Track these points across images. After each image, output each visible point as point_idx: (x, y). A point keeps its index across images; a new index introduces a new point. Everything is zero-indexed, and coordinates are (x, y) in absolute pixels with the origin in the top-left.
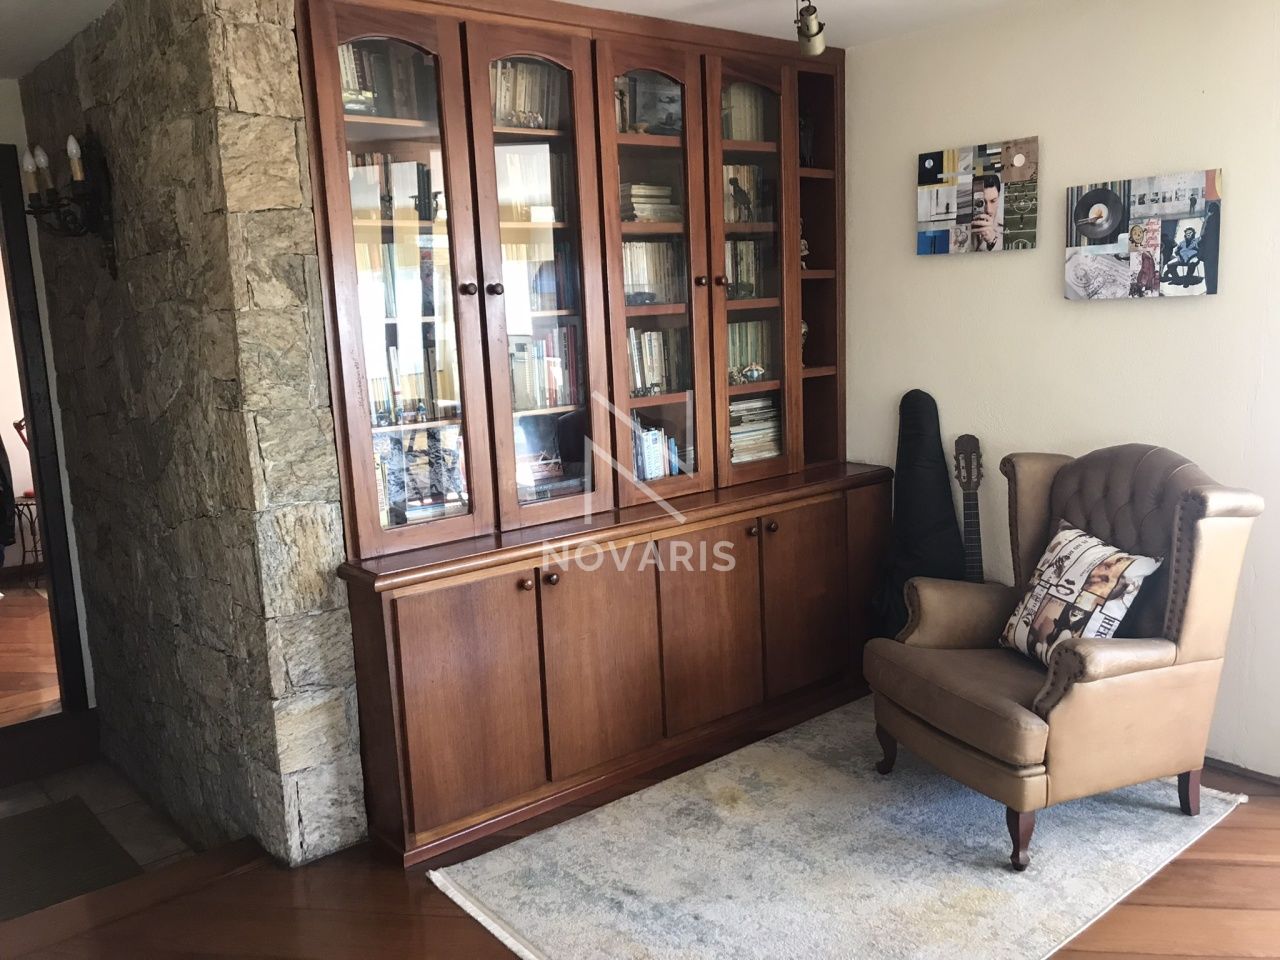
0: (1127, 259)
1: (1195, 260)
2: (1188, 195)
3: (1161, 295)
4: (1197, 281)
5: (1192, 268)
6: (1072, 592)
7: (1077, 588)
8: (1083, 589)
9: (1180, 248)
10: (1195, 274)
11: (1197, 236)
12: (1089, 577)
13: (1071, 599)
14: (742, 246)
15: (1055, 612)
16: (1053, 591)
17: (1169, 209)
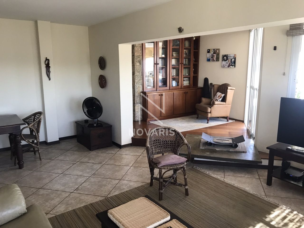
7: (217, 97)
14: (186, 59)
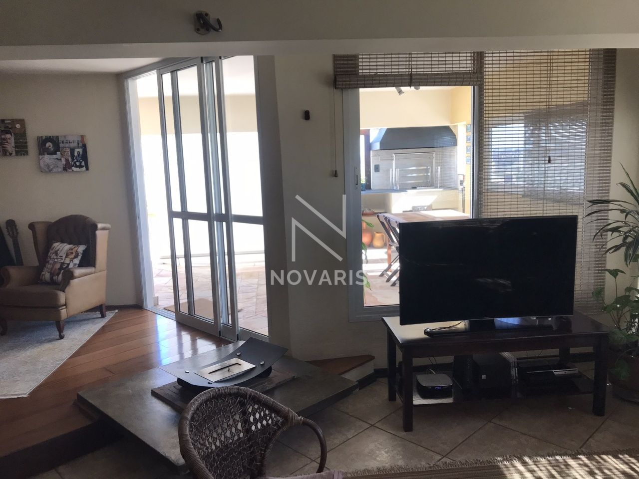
0: (61, 160)
1: (81, 161)
2: (77, 142)
3: (73, 171)
4: (83, 167)
5: (81, 163)
6: (62, 259)
7: (63, 258)
8: (66, 257)
9: (76, 157)
10: (82, 164)
11: (81, 153)
12: (67, 254)
13: (62, 261)
15: (58, 266)
16: (56, 260)
17: (72, 145)
